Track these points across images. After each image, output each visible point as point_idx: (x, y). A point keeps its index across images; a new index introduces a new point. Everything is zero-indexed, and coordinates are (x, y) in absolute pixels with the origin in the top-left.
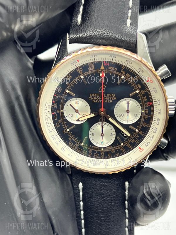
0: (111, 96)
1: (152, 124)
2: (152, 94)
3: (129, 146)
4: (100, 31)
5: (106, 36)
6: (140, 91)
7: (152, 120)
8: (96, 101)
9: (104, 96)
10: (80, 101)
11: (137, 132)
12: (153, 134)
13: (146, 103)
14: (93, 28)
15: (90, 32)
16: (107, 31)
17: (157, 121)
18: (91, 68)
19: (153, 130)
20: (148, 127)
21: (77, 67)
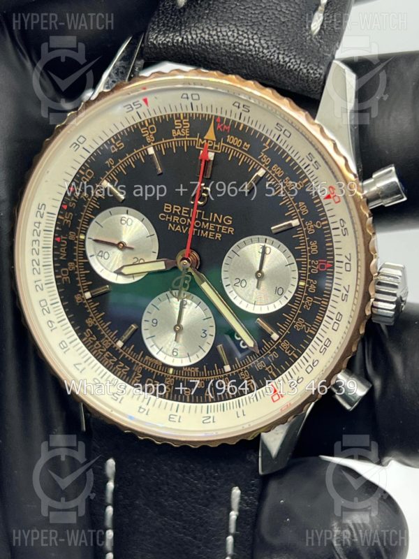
0: (220, 221)
1: (322, 326)
2: (335, 239)
3: (245, 377)
4: (229, 34)
5: (245, 50)
6: (304, 222)
7: (324, 315)
8: (179, 226)
9: (203, 218)
10: (133, 219)
11: (275, 342)
12: (317, 356)
13: (313, 261)
15: (203, 35)
16: (248, 38)
17: (335, 320)
18: (180, 129)
19: (321, 344)
20: (309, 333)
21: (144, 121)
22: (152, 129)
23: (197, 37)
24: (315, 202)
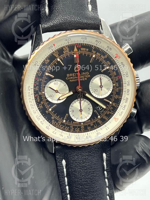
0: (85, 74)
1: (123, 95)
3: (105, 117)
4: (68, 18)
5: (74, 22)
7: (123, 92)
8: (73, 80)
9: (80, 75)
10: (58, 82)
11: (111, 104)
12: (125, 104)
13: (116, 77)
14: (62, 17)
15: (59, 21)
16: (74, 18)
17: (127, 92)
18: (66, 51)
19: (125, 100)
20: (120, 98)
21: (54, 52)
22: (57, 53)
23: (58, 22)
24: (112, 60)
